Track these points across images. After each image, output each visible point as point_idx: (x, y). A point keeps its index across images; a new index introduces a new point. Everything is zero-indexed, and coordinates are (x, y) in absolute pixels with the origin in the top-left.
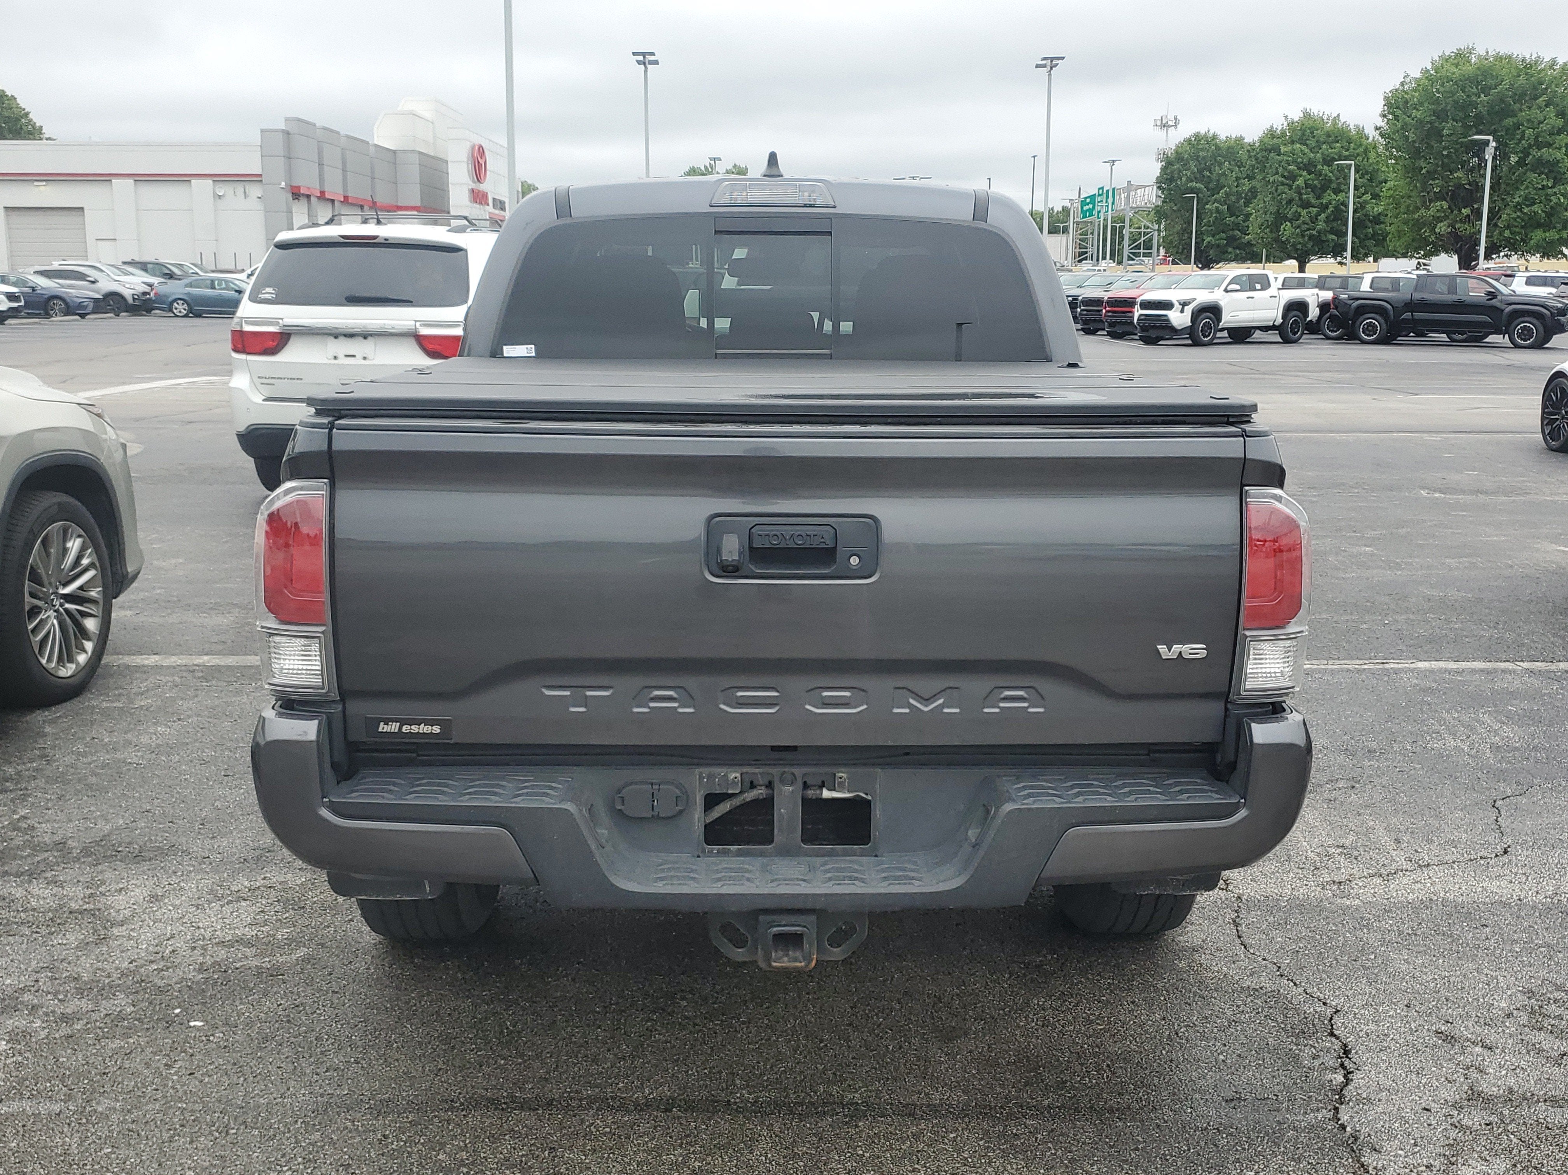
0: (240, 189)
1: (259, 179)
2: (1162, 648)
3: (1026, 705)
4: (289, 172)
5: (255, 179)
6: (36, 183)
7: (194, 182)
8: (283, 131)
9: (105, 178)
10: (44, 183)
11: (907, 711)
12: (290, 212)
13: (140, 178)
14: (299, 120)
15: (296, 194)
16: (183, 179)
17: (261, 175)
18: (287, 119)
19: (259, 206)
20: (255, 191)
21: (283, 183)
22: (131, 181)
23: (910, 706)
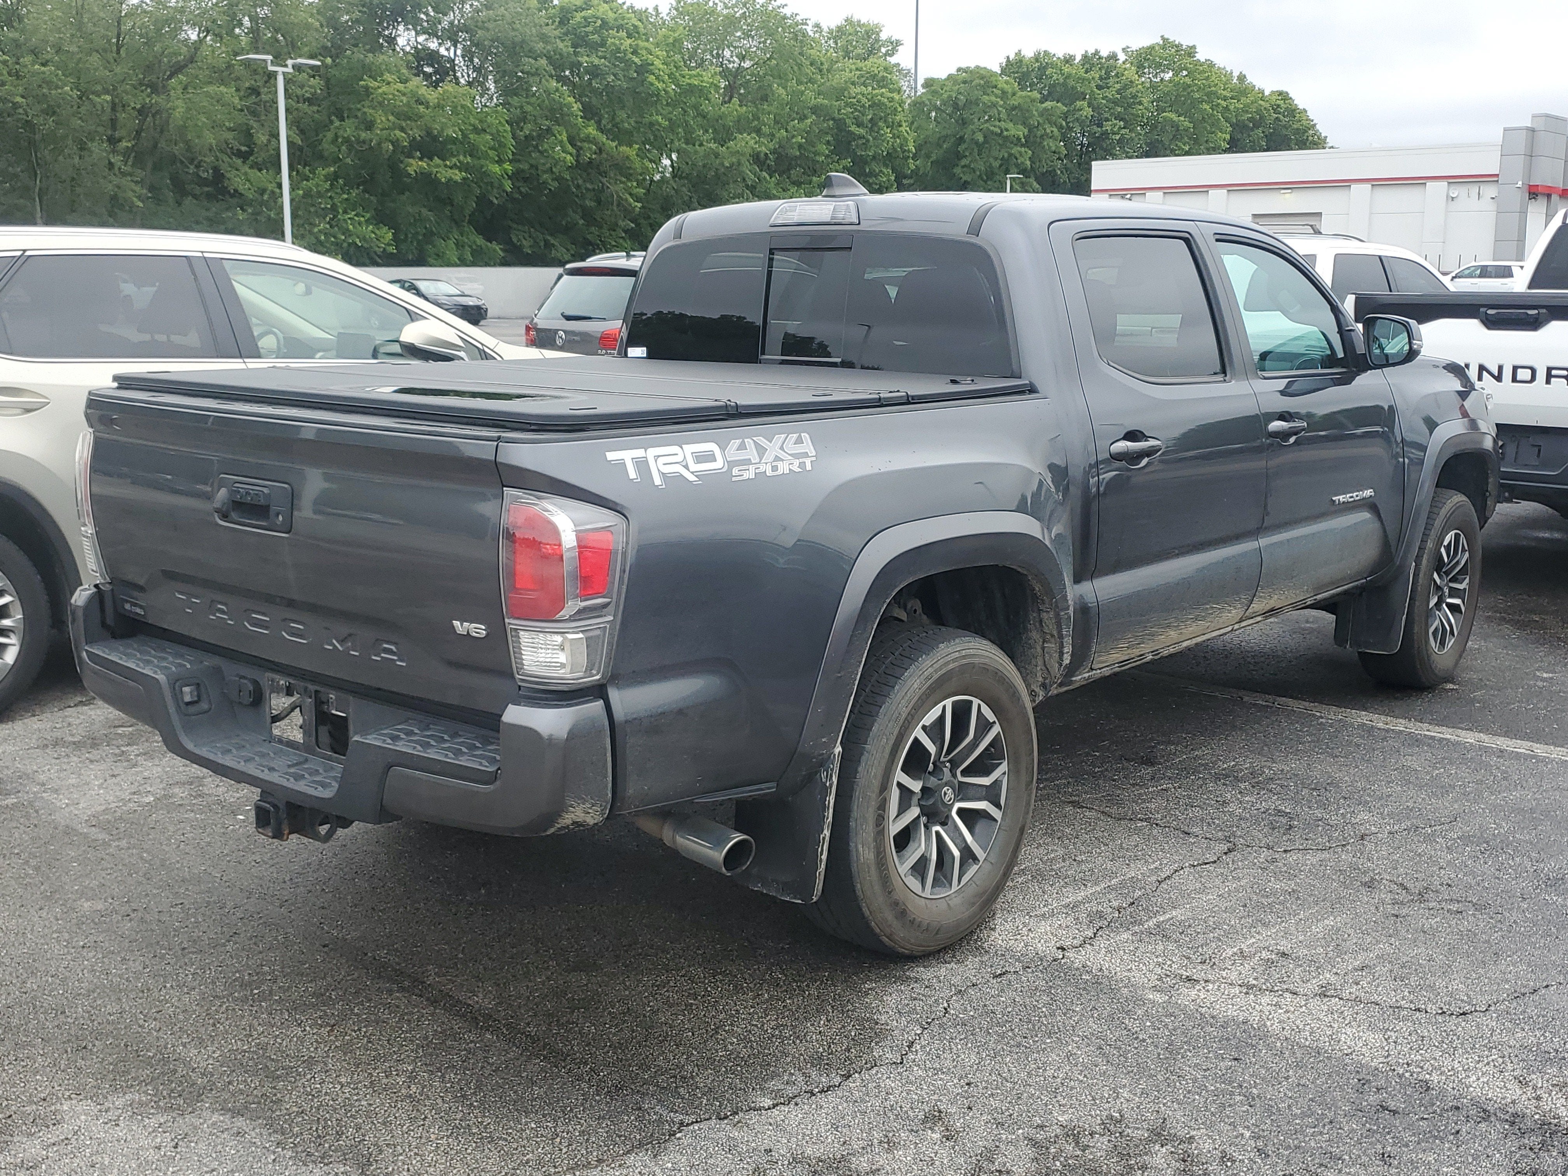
0: (1474, 189)
1: (1496, 179)
2: (456, 623)
3: (395, 658)
4: (1529, 169)
5: (1491, 179)
6: (1283, 191)
7: (1429, 184)
8: (1527, 129)
9: (1344, 184)
10: (1289, 191)
11: (331, 648)
12: (1524, 213)
13: (1377, 183)
14: (1547, 116)
15: (1533, 193)
16: (1420, 181)
17: (1497, 175)
18: (1534, 116)
19: (1492, 206)
20: (1490, 191)
21: (1520, 183)
22: (1368, 186)
23: (335, 646)
